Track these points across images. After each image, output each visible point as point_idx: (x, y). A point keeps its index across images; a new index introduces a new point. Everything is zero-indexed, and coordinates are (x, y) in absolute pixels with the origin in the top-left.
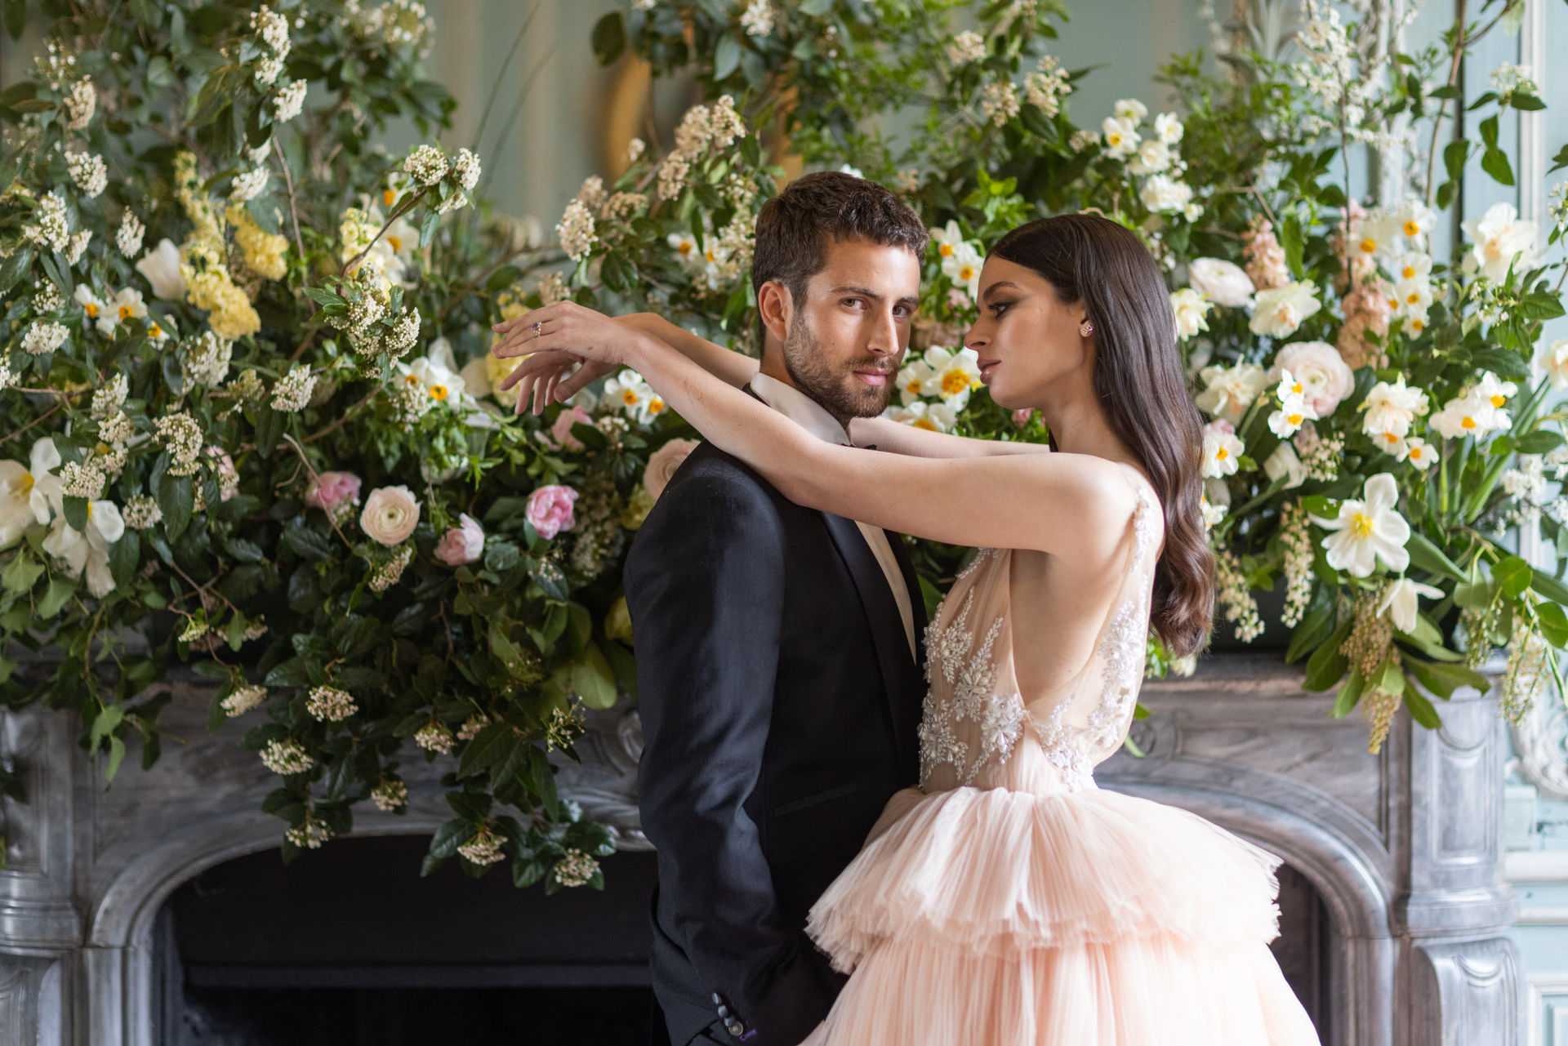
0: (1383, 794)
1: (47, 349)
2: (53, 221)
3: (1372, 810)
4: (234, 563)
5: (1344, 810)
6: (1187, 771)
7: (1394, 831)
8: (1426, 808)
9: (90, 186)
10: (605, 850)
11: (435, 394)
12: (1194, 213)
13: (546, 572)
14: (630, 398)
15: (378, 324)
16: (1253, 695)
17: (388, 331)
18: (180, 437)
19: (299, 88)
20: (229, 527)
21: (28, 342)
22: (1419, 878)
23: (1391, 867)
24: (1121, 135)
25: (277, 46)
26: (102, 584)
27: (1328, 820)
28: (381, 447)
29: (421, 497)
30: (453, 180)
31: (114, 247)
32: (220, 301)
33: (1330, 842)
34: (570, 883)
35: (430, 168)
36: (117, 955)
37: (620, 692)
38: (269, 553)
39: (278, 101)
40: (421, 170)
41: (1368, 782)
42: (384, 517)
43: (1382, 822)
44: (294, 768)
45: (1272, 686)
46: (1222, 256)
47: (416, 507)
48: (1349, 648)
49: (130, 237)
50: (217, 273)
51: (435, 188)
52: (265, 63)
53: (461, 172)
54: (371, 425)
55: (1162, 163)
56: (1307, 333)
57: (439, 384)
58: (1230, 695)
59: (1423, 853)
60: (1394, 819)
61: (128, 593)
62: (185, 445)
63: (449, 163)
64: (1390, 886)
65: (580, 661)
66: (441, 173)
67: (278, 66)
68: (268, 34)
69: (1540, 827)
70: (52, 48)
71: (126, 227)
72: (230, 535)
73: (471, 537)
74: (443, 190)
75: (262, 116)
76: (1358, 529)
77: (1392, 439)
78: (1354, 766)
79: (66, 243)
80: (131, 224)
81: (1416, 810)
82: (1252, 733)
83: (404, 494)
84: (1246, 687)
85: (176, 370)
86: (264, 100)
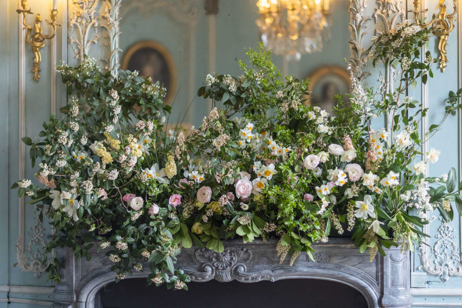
0: (377, 272)
1: (61, 166)
2: (63, 137)
3: (374, 276)
4: (106, 214)
5: (367, 276)
6: (329, 266)
7: (380, 281)
8: (387, 276)
9: (75, 129)
10: (188, 281)
11: (149, 176)
12: (330, 133)
13: (173, 216)
14: (194, 177)
15: (125, 161)
16: (345, 248)
17: (127, 162)
18: (87, 185)
19: (119, 107)
20: (105, 206)
21: (57, 164)
22: (385, 292)
23: (379, 290)
24: (312, 116)
25: (115, 98)
26: (77, 219)
27: (363, 278)
28: (139, 188)
29: (144, 199)
30: (146, 128)
31: (80, 143)
32: (104, 155)
33: (363, 283)
34: (178, 288)
35: (141, 126)
36: (84, 304)
37: (194, 245)
38: (114, 212)
39: (114, 110)
40: (139, 126)
41: (373, 269)
42: (136, 204)
43: (377, 279)
44: (116, 261)
45: (349, 246)
46: (338, 143)
47: (143, 201)
48: (365, 236)
49: (84, 141)
50: (103, 149)
51: (142, 130)
52: (112, 102)
53: (148, 126)
54: (136, 183)
55: (322, 121)
56: (353, 162)
57: (150, 174)
58: (339, 247)
59: (387, 286)
60: (380, 278)
61: (82, 221)
62: (88, 187)
63: (146, 124)
64: (379, 295)
65: (184, 237)
66: (144, 127)
67: (115, 102)
68: (113, 95)
69: (428, 282)
70: (73, 98)
71: (83, 138)
72: (105, 208)
73: (156, 209)
74: (144, 131)
75: (111, 114)
76: (363, 208)
77: (371, 187)
78: (370, 265)
79: (66, 142)
80: (84, 138)
81: (384, 276)
82: (345, 257)
83: (141, 199)
84: (343, 246)
85: (91, 171)
86: (111, 109)
